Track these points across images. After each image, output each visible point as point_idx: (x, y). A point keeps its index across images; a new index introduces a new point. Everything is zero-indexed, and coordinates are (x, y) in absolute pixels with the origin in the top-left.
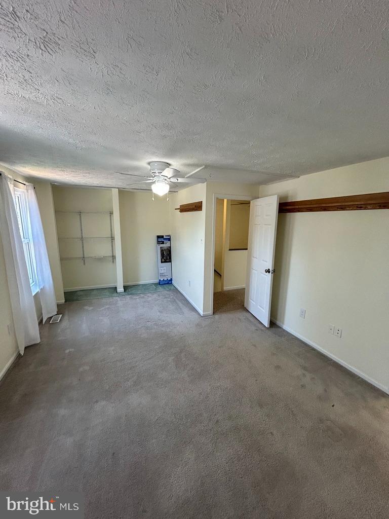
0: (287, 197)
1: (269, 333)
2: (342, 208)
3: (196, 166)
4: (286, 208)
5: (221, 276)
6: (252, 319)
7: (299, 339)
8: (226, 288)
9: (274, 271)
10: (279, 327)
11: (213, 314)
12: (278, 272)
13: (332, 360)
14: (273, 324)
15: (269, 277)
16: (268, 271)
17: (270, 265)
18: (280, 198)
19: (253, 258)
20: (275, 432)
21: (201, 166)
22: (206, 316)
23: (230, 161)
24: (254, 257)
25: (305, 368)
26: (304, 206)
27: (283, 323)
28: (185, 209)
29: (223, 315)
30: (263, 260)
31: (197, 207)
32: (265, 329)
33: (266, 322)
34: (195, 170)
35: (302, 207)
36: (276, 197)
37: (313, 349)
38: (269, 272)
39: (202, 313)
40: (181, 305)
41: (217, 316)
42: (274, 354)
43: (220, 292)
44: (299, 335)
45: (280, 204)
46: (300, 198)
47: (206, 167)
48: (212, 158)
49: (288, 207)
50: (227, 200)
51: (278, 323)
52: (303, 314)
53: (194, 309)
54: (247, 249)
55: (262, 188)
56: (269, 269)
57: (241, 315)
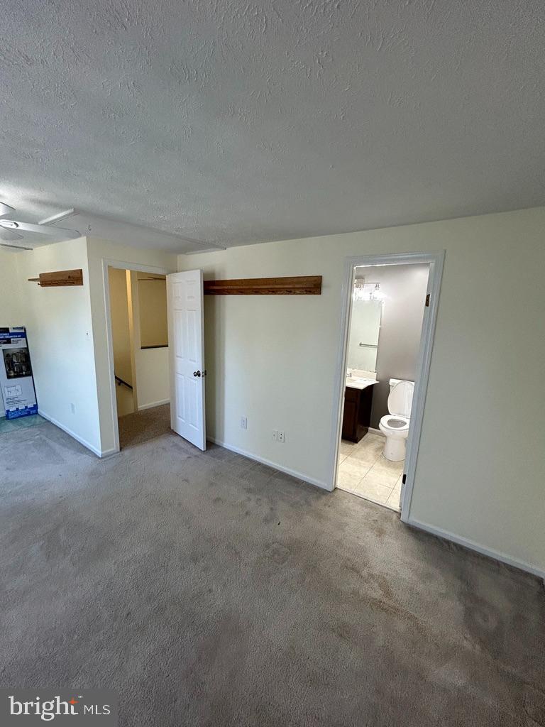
0: (213, 274)
1: (206, 457)
2: (274, 291)
3: (57, 206)
4: (213, 288)
5: (131, 388)
6: (182, 445)
7: (242, 456)
8: (141, 407)
9: (205, 373)
10: (219, 447)
11: (121, 449)
12: (210, 374)
13: (278, 471)
14: (210, 443)
15: (199, 382)
16: (197, 374)
17: (199, 366)
18: (204, 275)
19: (176, 358)
20: (214, 587)
21: (67, 208)
22: (106, 457)
23: (118, 210)
24: (178, 357)
25: (249, 491)
26: (235, 287)
27: (223, 440)
28: (49, 280)
29: (137, 448)
30: (190, 360)
31: (73, 278)
32: (198, 453)
33: (200, 443)
34: (56, 213)
35: (232, 287)
36: (198, 272)
37: (259, 464)
38: (199, 376)
39: (99, 453)
40: (57, 447)
41: (127, 453)
42: (212, 484)
43: (131, 414)
44: (241, 450)
45: (204, 282)
46: (230, 276)
47: (77, 211)
48: (85, 198)
49: (216, 288)
50: (131, 271)
51: (217, 441)
52: (244, 423)
53: (84, 449)
54: (167, 346)
55: (180, 258)
56: (198, 371)
57: (165, 442)
